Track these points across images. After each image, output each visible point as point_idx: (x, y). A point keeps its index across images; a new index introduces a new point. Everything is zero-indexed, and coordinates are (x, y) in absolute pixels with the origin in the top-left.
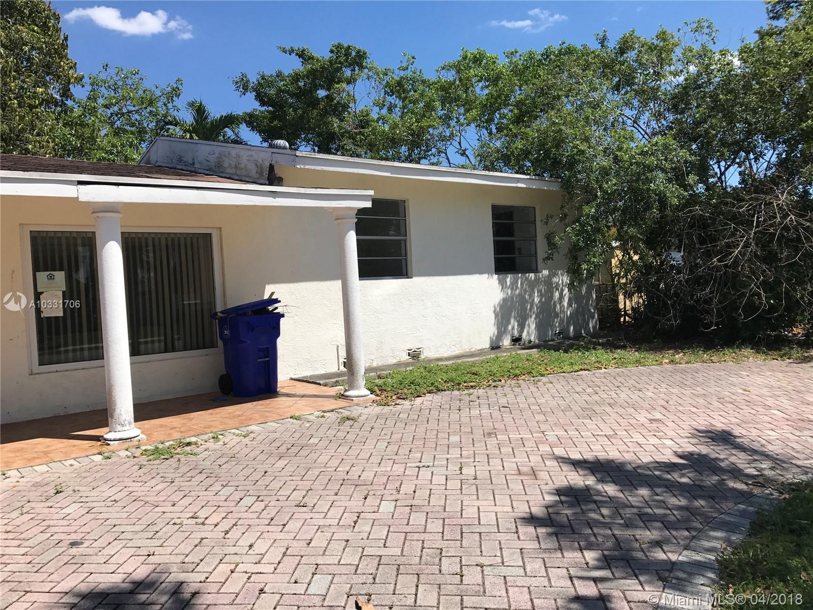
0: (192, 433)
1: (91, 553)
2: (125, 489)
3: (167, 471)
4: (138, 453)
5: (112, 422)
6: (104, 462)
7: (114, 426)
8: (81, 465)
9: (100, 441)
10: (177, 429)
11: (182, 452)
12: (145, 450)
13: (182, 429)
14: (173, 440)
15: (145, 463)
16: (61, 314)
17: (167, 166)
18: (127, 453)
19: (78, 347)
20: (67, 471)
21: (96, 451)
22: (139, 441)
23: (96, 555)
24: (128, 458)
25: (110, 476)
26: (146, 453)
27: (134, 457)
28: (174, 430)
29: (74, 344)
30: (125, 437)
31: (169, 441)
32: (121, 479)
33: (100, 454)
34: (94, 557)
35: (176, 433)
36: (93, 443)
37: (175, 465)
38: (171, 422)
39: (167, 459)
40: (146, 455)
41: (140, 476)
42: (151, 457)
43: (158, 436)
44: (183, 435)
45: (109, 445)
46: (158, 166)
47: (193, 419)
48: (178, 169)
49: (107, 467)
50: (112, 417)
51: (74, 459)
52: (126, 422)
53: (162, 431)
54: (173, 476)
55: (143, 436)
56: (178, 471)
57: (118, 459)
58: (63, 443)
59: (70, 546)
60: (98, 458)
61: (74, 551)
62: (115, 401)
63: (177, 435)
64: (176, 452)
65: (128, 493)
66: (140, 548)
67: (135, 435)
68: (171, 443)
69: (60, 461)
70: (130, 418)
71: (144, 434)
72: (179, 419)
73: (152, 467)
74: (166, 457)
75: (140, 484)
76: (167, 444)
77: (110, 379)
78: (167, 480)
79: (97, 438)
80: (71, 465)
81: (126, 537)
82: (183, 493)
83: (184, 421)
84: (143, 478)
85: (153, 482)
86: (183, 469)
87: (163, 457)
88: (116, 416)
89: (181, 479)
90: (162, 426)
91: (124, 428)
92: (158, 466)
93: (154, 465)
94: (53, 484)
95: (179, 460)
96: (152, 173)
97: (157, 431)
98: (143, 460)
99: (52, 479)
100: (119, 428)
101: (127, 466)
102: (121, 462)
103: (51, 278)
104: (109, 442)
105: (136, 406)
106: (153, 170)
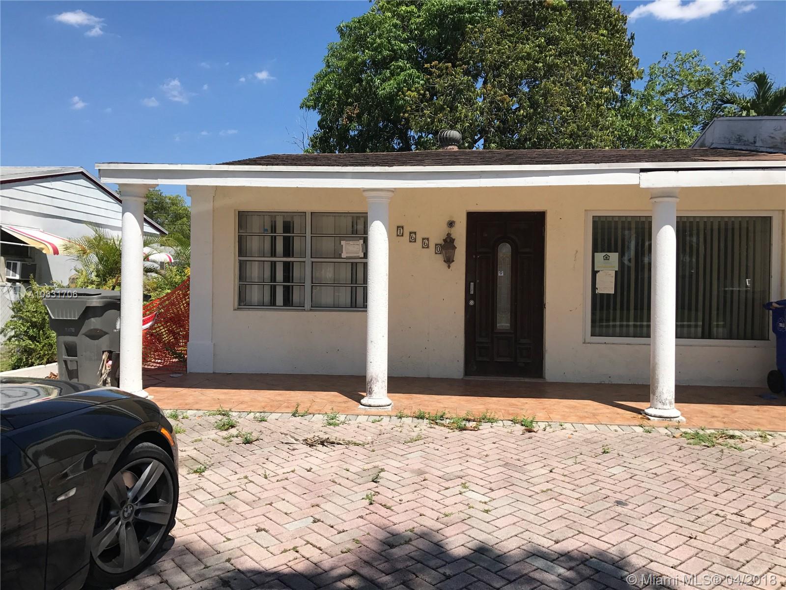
0: (736, 426)
1: (634, 516)
2: (665, 466)
3: (708, 459)
4: (677, 433)
5: (653, 399)
6: (645, 434)
7: (655, 403)
8: (624, 433)
9: (641, 414)
10: (719, 419)
11: (725, 443)
12: (686, 433)
13: (725, 420)
14: (715, 429)
15: (685, 445)
16: (613, 292)
17: (724, 147)
18: (666, 431)
19: (625, 323)
20: (612, 435)
21: (638, 423)
22: (679, 422)
23: (639, 519)
24: (667, 436)
25: (650, 449)
26: (687, 435)
27: (674, 437)
28: (716, 419)
29: (621, 320)
30: (666, 415)
31: (709, 429)
32: (661, 455)
33: (641, 426)
34: (637, 521)
35: (718, 423)
36: (635, 414)
37: (718, 455)
38: (712, 410)
39: (708, 447)
40: (685, 437)
41: (680, 457)
42: (691, 441)
43: (699, 421)
44: (726, 425)
45: (649, 419)
46: (714, 148)
47: (735, 412)
48: (736, 150)
49: (647, 440)
50: (654, 394)
51: (618, 426)
52: (667, 402)
53: (702, 417)
54: (715, 465)
55: (682, 418)
56: (721, 462)
57: (657, 435)
58: (608, 409)
59: (616, 504)
60: (639, 430)
61: (619, 509)
62: (658, 379)
63: (719, 425)
64: (717, 441)
65: (668, 470)
66: (681, 527)
67: (675, 416)
68: (713, 431)
69: (606, 425)
70: (671, 398)
71: (685, 417)
72: (720, 409)
73: (692, 451)
74: (707, 444)
75: (681, 465)
76: (708, 432)
77: (654, 358)
78: (708, 468)
79: (638, 411)
80: (616, 431)
81: (667, 512)
82: (726, 487)
83: (727, 412)
84: (684, 460)
85: (693, 467)
86: (726, 462)
87: (704, 444)
88: (657, 394)
89: (724, 471)
90: (702, 412)
91: (665, 407)
92: (699, 452)
93: (694, 449)
94: (600, 444)
95: (722, 451)
96: (707, 155)
97: (697, 416)
98: (683, 441)
99: (600, 439)
100: (660, 405)
101: (667, 444)
102: (661, 439)
103: (606, 258)
104: (649, 417)
105: (677, 387)
106: (708, 153)
